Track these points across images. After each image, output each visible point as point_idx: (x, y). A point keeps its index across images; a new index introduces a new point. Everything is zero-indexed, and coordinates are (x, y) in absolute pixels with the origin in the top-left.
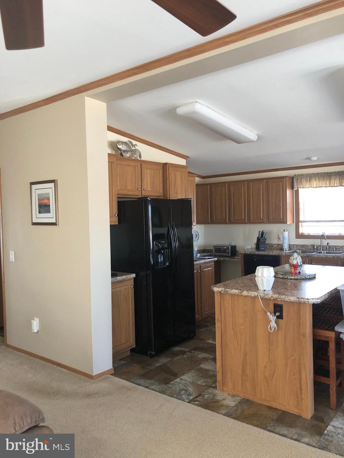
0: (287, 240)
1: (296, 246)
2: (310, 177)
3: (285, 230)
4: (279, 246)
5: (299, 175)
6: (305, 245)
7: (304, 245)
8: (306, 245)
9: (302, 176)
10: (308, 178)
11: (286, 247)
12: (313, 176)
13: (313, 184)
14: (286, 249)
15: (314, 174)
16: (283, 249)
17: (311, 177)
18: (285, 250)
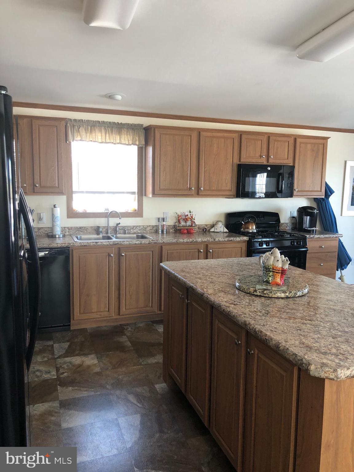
0: (59, 222)
1: (69, 229)
2: (92, 126)
3: (56, 206)
4: (41, 231)
5: (75, 120)
6: (83, 227)
7: (80, 228)
8: (85, 227)
9: (80, 122)
10: (89, 128)
11: (58, 231)
12: (97, 125)
13: (98, 138)
14: (59, 236)
15: (99, 122)
16: (55, 236)
17: (94, 126)
18: (57, 236)
